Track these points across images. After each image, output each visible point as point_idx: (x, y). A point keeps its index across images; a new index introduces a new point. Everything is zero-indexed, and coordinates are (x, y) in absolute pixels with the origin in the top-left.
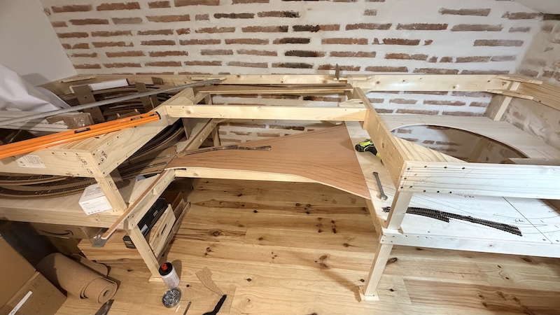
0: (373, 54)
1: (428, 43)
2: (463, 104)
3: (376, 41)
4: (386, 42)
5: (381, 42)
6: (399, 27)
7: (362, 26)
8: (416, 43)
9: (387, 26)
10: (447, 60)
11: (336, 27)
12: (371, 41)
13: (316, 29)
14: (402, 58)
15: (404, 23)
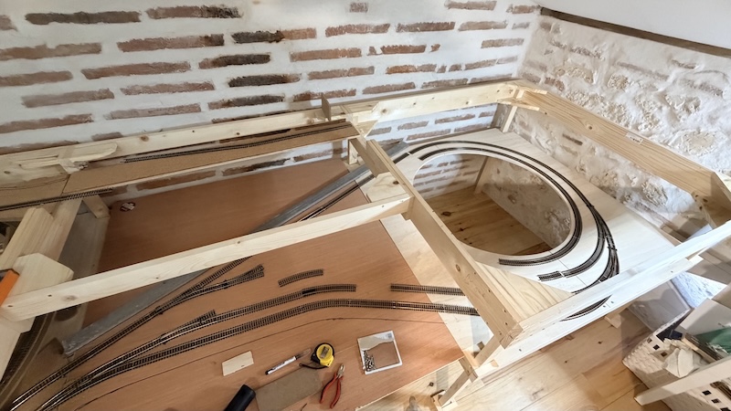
0: (371, 70)
1: (436, 48)
2: (473, 117)
3: (372, 51)
4: (386, 50)
5: (379, 51)
6: (400, 28)
7: (349, 29)
8: (421, 49)
9: (384, 28)
10: (456, 68)
11: (310, 33)
12: (365, 51)
13: (277, 37)
14: (407, 71)
15: (405, 23)
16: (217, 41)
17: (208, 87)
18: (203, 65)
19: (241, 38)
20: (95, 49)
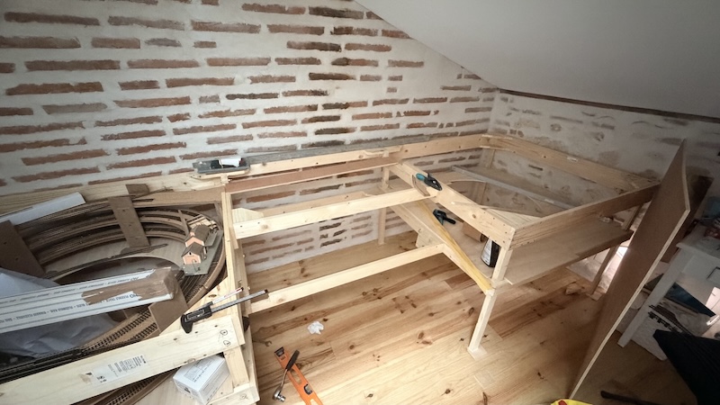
0: (398, 126)
1: (437, 112)
2: (464, 159)
3: (399, 114)
4: (407, 114)
5: (402, 114)
6: (415, 101)
7: (386, 102)
8: (428, 113)
9: (405, 101)
10: (450, 125)
11: (364, 104)
12: (394, 114)
13: (346, 106)
14: (419, 127)
15: (418, 98)
16: (314, 108)
17: (304, 134)
18: (304, 122)
19: (327, 106)
20: (252, 112)
